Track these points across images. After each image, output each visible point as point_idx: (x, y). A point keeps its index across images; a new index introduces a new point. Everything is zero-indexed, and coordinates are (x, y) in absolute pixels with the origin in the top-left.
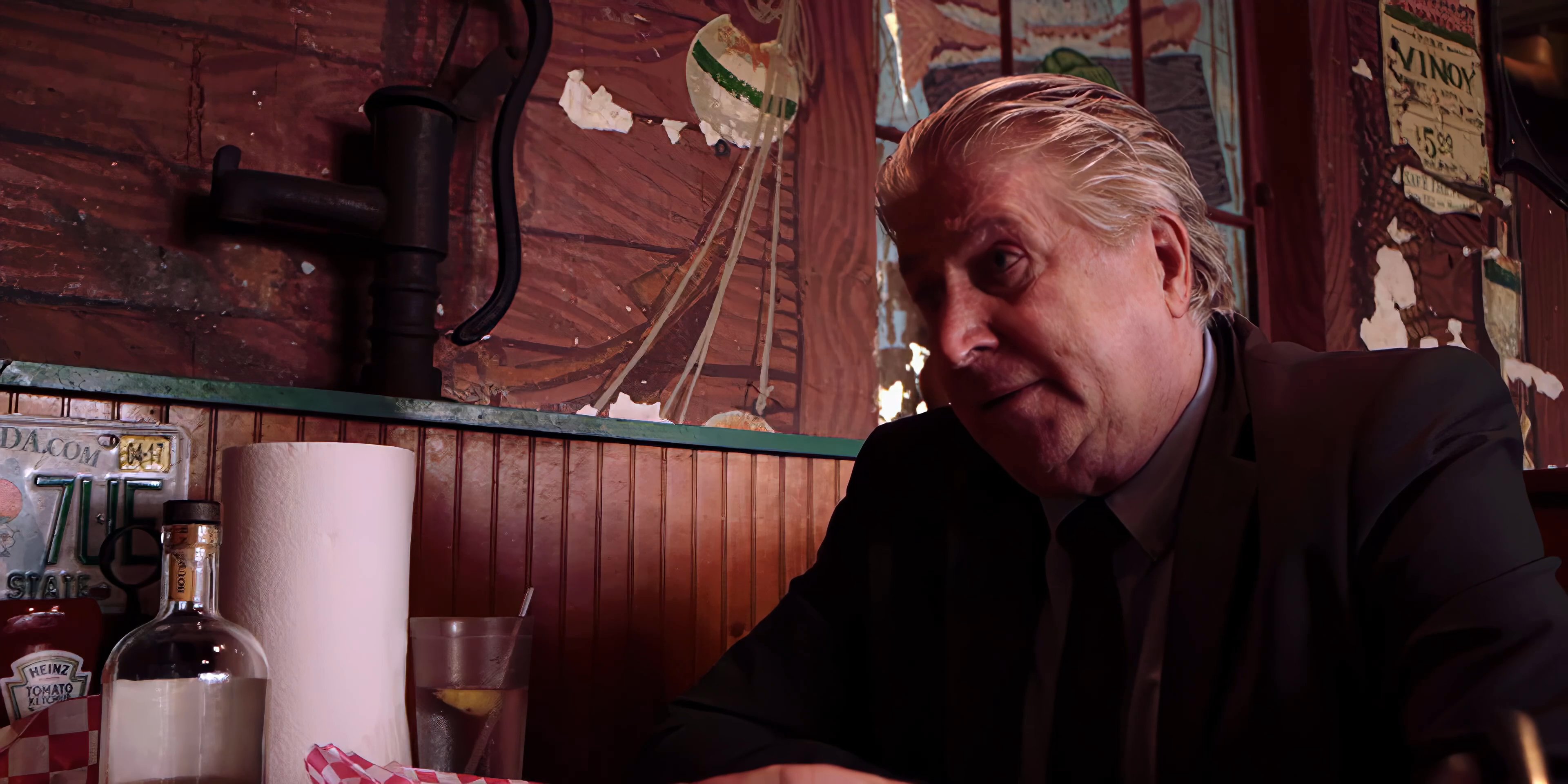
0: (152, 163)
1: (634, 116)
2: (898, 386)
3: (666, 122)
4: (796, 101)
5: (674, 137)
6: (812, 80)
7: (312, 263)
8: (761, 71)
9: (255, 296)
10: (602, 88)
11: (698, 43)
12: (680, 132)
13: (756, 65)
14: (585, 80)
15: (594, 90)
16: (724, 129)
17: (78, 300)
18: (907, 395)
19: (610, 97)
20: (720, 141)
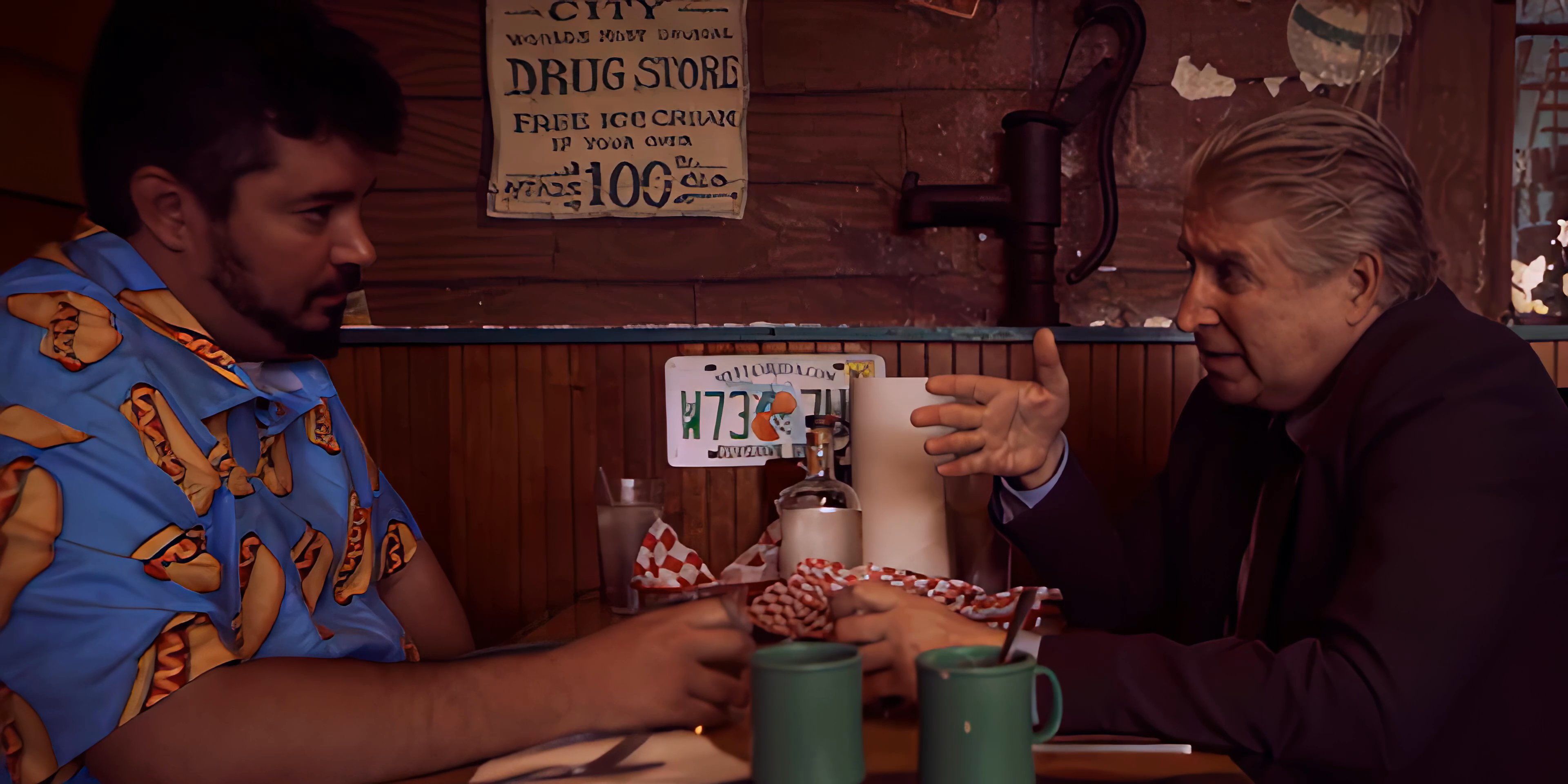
0: (880, 184)
1: (1237, 82)
2: (1541, 259)
3: (1266, 80)
4: (1401, 34)
5: (1274, 91)
6: (1418, 13)
7: (985, 233)
8: (1363, 17)
9: (948, 261)
10: (1208, 65)
11: (1299, 7)
12: (1281, 86)
13: (1356, 12)
14: (1192, 61)
15: (1201, 67)
16: (1323, 75)
17: (841, 277)
18: (1551, 267)
19: (1215, 70)
20: (1320, 87)
